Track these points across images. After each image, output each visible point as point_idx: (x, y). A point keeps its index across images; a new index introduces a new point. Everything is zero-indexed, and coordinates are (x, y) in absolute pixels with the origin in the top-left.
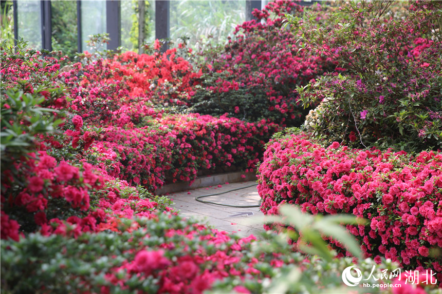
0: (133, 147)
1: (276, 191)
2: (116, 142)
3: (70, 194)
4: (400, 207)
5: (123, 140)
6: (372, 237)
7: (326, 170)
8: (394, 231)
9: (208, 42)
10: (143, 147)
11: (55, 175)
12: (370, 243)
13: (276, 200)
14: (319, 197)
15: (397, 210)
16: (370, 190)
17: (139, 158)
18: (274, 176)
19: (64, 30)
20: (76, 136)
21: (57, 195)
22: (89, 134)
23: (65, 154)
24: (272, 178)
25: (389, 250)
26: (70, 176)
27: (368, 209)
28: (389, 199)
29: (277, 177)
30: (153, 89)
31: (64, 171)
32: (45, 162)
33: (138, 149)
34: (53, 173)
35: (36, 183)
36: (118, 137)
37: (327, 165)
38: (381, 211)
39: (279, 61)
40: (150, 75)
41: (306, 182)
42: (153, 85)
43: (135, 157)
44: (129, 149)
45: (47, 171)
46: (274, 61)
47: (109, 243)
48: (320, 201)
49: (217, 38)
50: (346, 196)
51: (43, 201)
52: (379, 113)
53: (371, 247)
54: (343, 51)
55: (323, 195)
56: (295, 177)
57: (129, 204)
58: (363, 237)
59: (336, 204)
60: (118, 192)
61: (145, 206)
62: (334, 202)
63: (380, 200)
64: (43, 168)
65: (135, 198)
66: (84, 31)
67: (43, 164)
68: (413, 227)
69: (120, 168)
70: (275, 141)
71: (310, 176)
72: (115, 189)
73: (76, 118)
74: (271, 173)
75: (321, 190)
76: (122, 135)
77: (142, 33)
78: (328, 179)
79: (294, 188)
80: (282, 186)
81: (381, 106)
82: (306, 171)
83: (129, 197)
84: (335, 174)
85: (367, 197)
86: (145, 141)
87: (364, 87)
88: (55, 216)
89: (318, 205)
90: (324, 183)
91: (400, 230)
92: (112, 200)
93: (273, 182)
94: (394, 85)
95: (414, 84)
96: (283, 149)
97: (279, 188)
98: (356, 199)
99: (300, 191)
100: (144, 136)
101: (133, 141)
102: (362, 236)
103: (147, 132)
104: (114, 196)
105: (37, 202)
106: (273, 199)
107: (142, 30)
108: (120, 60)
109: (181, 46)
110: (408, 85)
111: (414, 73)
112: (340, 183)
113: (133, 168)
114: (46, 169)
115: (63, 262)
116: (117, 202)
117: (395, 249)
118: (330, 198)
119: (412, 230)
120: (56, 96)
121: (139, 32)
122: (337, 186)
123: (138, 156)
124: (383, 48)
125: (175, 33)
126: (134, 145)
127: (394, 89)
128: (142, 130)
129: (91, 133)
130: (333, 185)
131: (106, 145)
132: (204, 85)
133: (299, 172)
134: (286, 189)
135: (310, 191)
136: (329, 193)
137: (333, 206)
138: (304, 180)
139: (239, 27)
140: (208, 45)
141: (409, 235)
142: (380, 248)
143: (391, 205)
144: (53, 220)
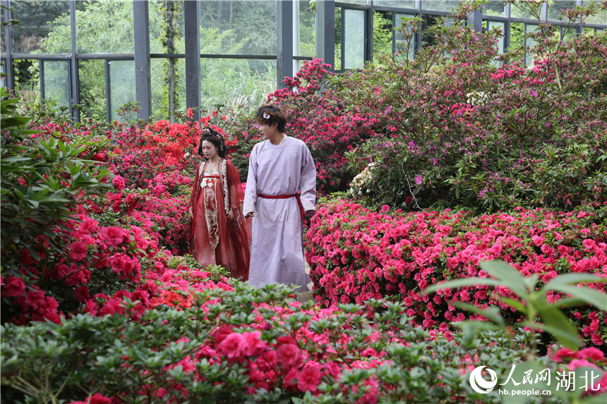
0: (171, 217)
1: (328, 258)
2: (152, 212)
3: (118, 264)
4: (467, 270)
5: (160, 210)
6: (437, 303)
7: (382, 235)
8: (462, 295)
9: (239, 113)
10: (181, 217)
11: (98, 241)
12: (435, 309)
13: (327, 267)
14: (377, 262)
15: (463, 274)
16: (433, 255)
17: (177, 228)
18: (325, 242)
19: (92, 104)
20: (118, 199)
21: (101, 265)
22: (132, 197)
23: (106, 219)
24: (322, 245)
25: (456, 316)
26: (120, 240)
27: (431, 274)
28: (454, 263)
29: (328, 243)
30: (188, 157)
31: (112, 234)
32: (86, 226)
33: (176, 218)
34: (96, 239)
35: (78, 250)
36: (155, 207)
37: (383, 229)
38: (447, 275)
39: (315, 127)
40: (183, 143)
41: (362, 246)
42: (188, 154)
43: (173, 227)
44: (167, 218)
45: (89, 236)
46: (310, 127)
47: (179, 322)
48: (377, 267)
49: (248, 108)
50: (406, 261)
51: (85, 273)
52: (435, 176)
53: (436, 313)
54: (393, 111)
55: (381, 260)
56: (348, 242)
57: (182, 275)
58: (427, 304)
59: (396, 270)
60: (166, 262)
61: (198, 277)
62: (393, 267)
63: (444, 264)
64: (85, 233)
65: (184, 268)
66: (113, 103)
67: (85, 228)
68: (482, 291)
69: (159, 238)
70: (321, 206)
71: (365, 241)
72: (161, 259)
73: (116, 179)
74: (321, 240)
75: (379, 255)
76: (158, 204)
77: (172, 104)
78: (385, 242)
79: (349, 254)
80: (334, 253)
81: (436, 168)
82: (361, 236)
83: (177, 267)
84: (393, 239)
85: (431, 262)
86: (182, 210)
87: (417, 149)
88: (99, 290)
89: (376, 271)
90: (381, 247)
91: (469, 294)
92: (160, 271)
93: (324, 248)
94: (448, 145)
95: (469, 143)
96: (332, 214)
97: (331, 254)
98: (418, 265)
99: (355, 257)
100: (182, 205)
101: (171, 211)
102: (426, 302)
103: (185, 201)
104: (162, 266)
105: (78, 273)
106: (325, 267)
107: (172, 100)
108: (151, 129)
109: (215, 113)
110: (463, 144)
111: (467, 131)
112: (399, 247)
113: (172, 239)
114: (88, 234)
115: (126, 352)
116: (166, 273)
117: (462, 314)
118: (389, 264)
119: (482, 294)
120: (96, 151)
121: (170, 102)
122: (396, 252)
123: (177, 226)
124: (434, 106)
125: (206, 102)
126: (171, 215)
127: (449, 149)
128: (179, 199)
129: (135, 195)
130: (391, 249)
131: (142, 215)
132: (240, 153)
133: (354, 237)
134: (339, 255)
135: (367, 257)
136: (388, 258)
137: (393, 273)
138: (359, 245)
139: (272, 95)
140: (239, 115)
141: (479, 300)
142: (446, 314)
143: (457, 268)
144: (98, 295)
